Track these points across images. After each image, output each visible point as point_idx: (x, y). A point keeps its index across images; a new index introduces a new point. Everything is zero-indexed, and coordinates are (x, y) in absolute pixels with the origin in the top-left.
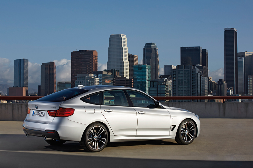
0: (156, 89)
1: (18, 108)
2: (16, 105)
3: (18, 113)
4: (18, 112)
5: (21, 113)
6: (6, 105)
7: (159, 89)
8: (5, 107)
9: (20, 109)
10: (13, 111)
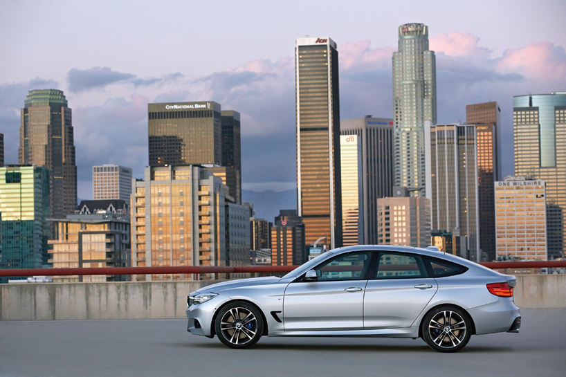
0: (75, 248)
1: (100, 293)
2: (95, 286)
3: (100, 303)
4: (100, 300)
5: (107, 301)
6: (73, 287)
7: (85, 249)
8: (70, 291)
9: (104, 294)
10: (87, 299)
